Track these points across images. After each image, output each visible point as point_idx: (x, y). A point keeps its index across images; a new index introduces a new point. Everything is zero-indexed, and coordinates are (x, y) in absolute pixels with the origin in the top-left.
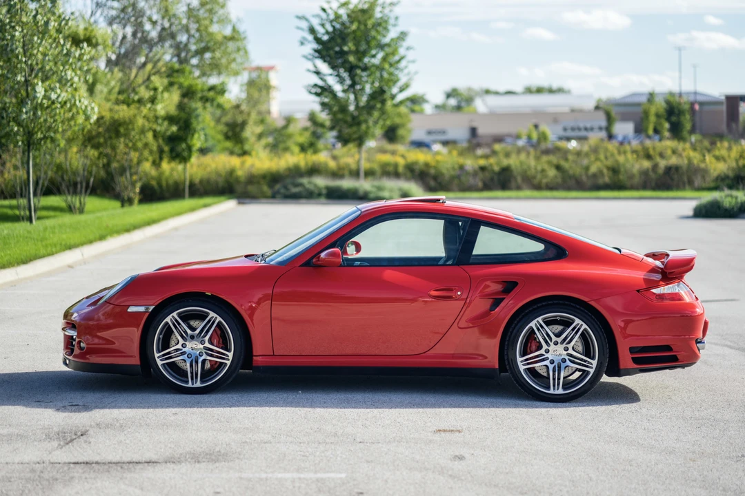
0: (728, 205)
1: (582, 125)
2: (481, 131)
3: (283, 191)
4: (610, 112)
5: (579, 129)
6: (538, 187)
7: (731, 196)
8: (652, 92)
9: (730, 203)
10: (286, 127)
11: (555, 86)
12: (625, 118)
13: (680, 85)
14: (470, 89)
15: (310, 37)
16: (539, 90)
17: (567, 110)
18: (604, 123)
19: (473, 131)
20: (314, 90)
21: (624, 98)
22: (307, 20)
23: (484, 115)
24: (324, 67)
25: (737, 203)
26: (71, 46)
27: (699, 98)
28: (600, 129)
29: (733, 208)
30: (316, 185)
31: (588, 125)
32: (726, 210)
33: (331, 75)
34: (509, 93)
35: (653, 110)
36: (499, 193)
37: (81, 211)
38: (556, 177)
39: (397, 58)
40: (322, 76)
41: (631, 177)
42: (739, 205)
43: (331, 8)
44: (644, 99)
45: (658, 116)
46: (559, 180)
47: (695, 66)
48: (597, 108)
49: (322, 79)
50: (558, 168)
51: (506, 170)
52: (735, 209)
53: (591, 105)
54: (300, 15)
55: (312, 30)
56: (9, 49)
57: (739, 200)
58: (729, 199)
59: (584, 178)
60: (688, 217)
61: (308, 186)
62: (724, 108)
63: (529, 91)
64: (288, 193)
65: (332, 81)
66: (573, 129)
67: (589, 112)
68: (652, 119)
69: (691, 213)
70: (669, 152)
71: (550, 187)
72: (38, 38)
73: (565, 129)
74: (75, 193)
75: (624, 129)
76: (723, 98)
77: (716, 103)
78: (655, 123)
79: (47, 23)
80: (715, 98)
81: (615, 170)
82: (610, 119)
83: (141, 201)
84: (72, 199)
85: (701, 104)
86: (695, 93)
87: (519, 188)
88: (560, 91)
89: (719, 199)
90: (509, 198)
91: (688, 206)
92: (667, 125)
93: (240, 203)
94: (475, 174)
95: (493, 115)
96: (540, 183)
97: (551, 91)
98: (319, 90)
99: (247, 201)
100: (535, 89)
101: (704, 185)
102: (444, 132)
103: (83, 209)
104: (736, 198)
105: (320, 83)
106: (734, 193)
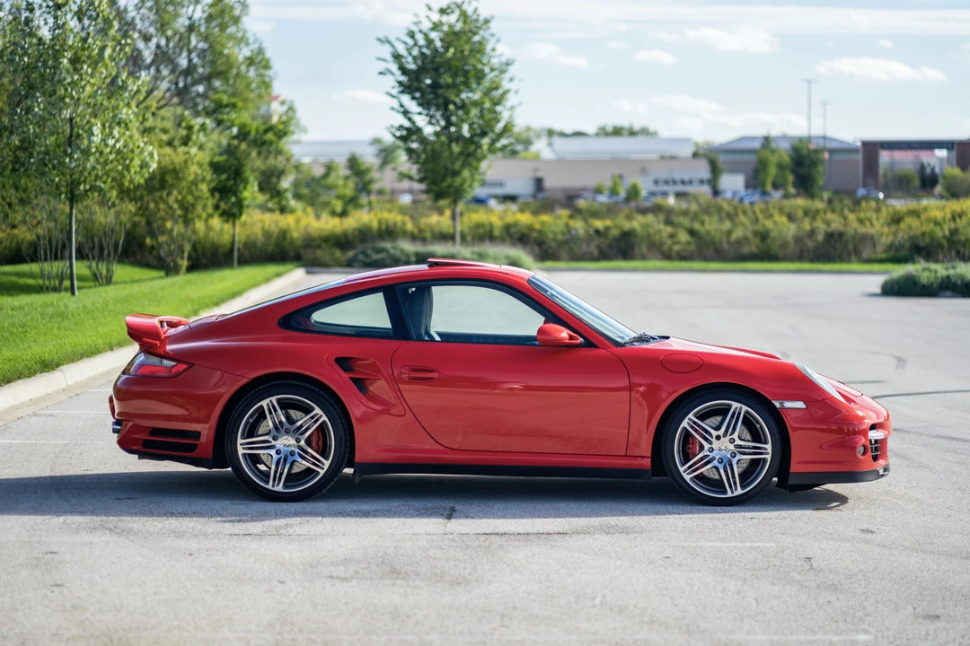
0: (926, 281)
1: (678, 177)
2: (548, 183)
3: (361, 257)
4: (714, 160)
5: (675, 182)
6: (668, 256)
7: (930, 270)
8: (766, 135)
9: (928, 278)
10: (326, 175)
11: (637, 127)
12: (734, 169)
13: (809, 127)
14: (528, 129)
15: (394, 67)
16: (617, 132)
17: (655, 156)
18: (706, 175)
19: (539, 183)
20: (398, 134)
21: (732, 142)
22: (389, 42)
23: (550, 162)
24: (413, 106)
25: (936, 278)
26: (127, 78)
27: (830, 145)
28: (702, 182)
29: (932, 284)
30: (402, 251)
31: (686, 178)
32: (924, 286)
33: (420, 114)
34: (578, 134)
35: (773, 159)
36: (622, 264)
37: (109, 281)
38: (689, 243)
39: (500, 92)
40: (410, 115)
41: (784, 244)
42: (939, 281)
43: (420, 31)
44: (757, 145)
45: (781, 167)
46: (693, 247)
47: (824, 104)
48: (695, 155)
49: (410, 119)
50: (692, 233)
51: (627, 236)
52: (935, 286)
53: (688, 151)
54: (382, 37)
55: (397, 57)
56: (56, 79)
57: (939, 275)
58: (926, 274)
59: (726, 246)
60: (875, 295)
61: (392, 251)
62: (860, 157)
63: (603, 133)
64: (368, 260)
65: (421, 121)
66: (666, 182)
67: (686, 159)
68: (773, 170)
69: (878, 290)
70: (800, 213)
71: (683, 257)
72: (89, 66)
73: (656, 182)
74: (101, 257)
75: (733, 183)
76: (859, 144)
77: (850, 150)
78: (776, 176)
79: (102, 49)
80: (848, 144)
81: (763, 236)
82: (715, 170)
83: (191, 269)
84: (97, 265)
85: (832, 151)
86: (825, 138)
87: (644, 258)
88: (645, 132)
89: (914, 273)
90: (635, 270)
91: (875, 282)
92: (791, 178)
93: (308, 272)
94: (589, 239)
95: (561, 162)
96: (670, 249)
97: (632, 133)
98: (404, 133)
99: (317, 269)
100: (610, 129)
101: (873, 256)
102: (501, 184)
103: (111, 277)
104: (936, 272)
105: (407, 124)
106: (933, 266)
